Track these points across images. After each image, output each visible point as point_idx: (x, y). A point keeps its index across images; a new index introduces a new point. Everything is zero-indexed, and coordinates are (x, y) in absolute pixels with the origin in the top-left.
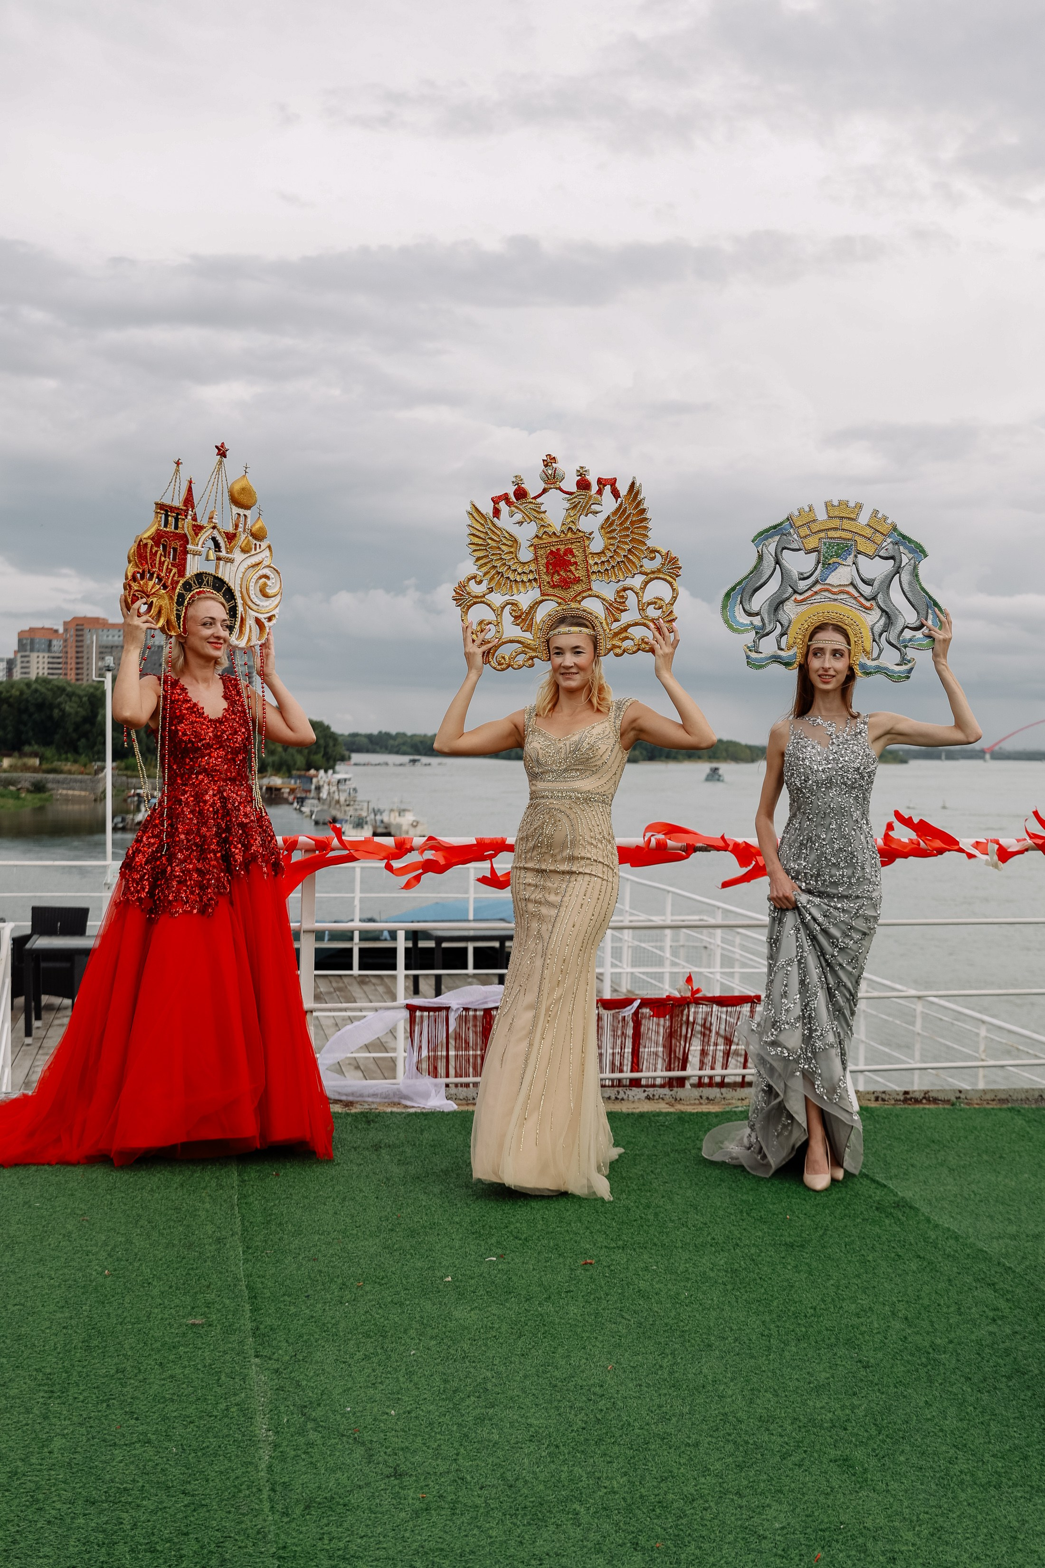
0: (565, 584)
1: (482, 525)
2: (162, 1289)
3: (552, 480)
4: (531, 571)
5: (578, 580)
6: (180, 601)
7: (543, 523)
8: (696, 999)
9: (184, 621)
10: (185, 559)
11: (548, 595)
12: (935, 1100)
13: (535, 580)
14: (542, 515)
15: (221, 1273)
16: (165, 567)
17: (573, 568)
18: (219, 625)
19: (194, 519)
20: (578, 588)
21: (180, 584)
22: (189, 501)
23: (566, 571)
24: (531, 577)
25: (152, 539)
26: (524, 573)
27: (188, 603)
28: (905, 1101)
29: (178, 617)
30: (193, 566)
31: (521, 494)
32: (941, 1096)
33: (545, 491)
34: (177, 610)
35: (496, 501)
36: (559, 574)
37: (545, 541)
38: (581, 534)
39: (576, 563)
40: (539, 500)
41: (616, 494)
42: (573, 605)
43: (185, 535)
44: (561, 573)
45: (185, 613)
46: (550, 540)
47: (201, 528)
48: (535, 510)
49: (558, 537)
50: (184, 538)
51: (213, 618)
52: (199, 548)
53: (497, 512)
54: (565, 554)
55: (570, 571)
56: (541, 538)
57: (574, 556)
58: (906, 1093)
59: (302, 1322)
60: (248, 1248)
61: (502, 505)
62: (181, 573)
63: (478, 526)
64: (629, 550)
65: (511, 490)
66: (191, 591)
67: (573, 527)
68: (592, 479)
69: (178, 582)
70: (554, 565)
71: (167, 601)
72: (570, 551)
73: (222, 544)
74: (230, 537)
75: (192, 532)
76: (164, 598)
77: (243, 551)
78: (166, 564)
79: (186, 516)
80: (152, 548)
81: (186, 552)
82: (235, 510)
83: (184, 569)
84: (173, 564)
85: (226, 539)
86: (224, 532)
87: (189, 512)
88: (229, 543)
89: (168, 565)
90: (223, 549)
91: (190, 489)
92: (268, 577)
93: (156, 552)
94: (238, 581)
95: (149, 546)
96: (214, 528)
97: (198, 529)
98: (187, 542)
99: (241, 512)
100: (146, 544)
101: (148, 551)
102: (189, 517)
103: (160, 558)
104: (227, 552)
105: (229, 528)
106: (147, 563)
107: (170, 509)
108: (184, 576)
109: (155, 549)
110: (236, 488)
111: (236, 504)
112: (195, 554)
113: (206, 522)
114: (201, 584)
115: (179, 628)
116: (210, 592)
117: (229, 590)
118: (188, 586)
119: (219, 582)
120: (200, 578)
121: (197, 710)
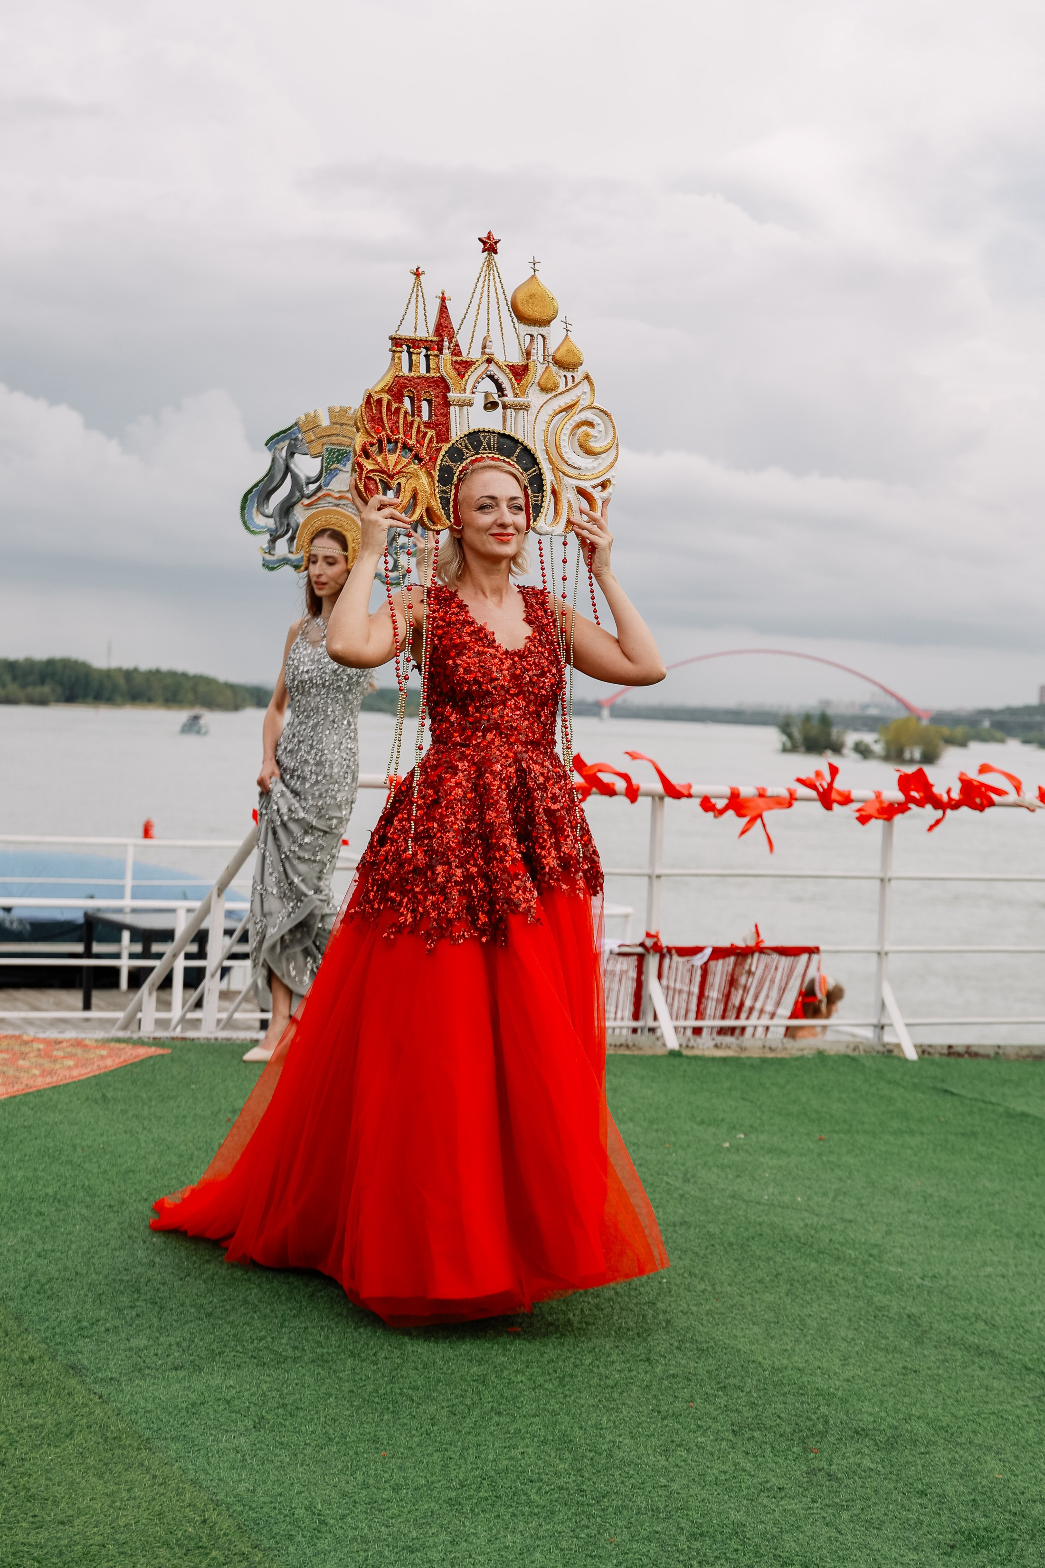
6: (446, 477)
8: (759, 949)
9: (455, 507)
10: (447, 415)
12: (976, 1055)
16: (414, 430)
18: (504, 506)
19: (456, 352)
21: (443, 453)
22: (443, 326)
25: (389, 391)
27: (459, 480)
28: (950, 1054)
29: (445, 501)
30: (460, 424)
32: (982, 1051)
34: (443, 492)
43: (442, 379)
45: (456, 494)
47: (468, 365)
50: (442, 384)
51: (492, 498)
52: (468, 395)
58: (950, 1047)
62: (443, 435)
66: (461, 460)
69: (438, 450)
71: (424, 479)
73: (506, 384)
74: (519, 372)
75: (454, 374)
76: (418, 477)
77: (544, 389)
78: (416, 425)
79: (440, 350)
80: (389, 404)
81: (447, 404)
82: (524, 329)
83: (448, 430)
84: (427, 425)
85: (511, 376)
86: (508, 366)
87: (446, 344)
88: (519, 381)
89: (419, 427)
90: (509, 391)
91: (443, 310)
92: (591, 424)
93: (398, 410)
94: (539, 436)
95: (385, 403)
96: (489, 361)
97: (463, 367)
98: (447, 389)
99: (535, 330)
100: (379, 401)
101: (384, 410)
102: (446, 351)
103: (405, 417)
104: (516, 395)
105: (516, 359)
106: (384, 428)
107: (413, 344)
108: (447, 440)
109: (395, 405)
110: (520, 296)
111: (522, 318)
112: (462, 404)
113: (475, 354)
114: (477, 449)
115: (448, 518)
116: (493, 459)
117: (526, 451)
118: (456, 454)
119: (508, 442)
120: (475, 438)
121: (482, 636)
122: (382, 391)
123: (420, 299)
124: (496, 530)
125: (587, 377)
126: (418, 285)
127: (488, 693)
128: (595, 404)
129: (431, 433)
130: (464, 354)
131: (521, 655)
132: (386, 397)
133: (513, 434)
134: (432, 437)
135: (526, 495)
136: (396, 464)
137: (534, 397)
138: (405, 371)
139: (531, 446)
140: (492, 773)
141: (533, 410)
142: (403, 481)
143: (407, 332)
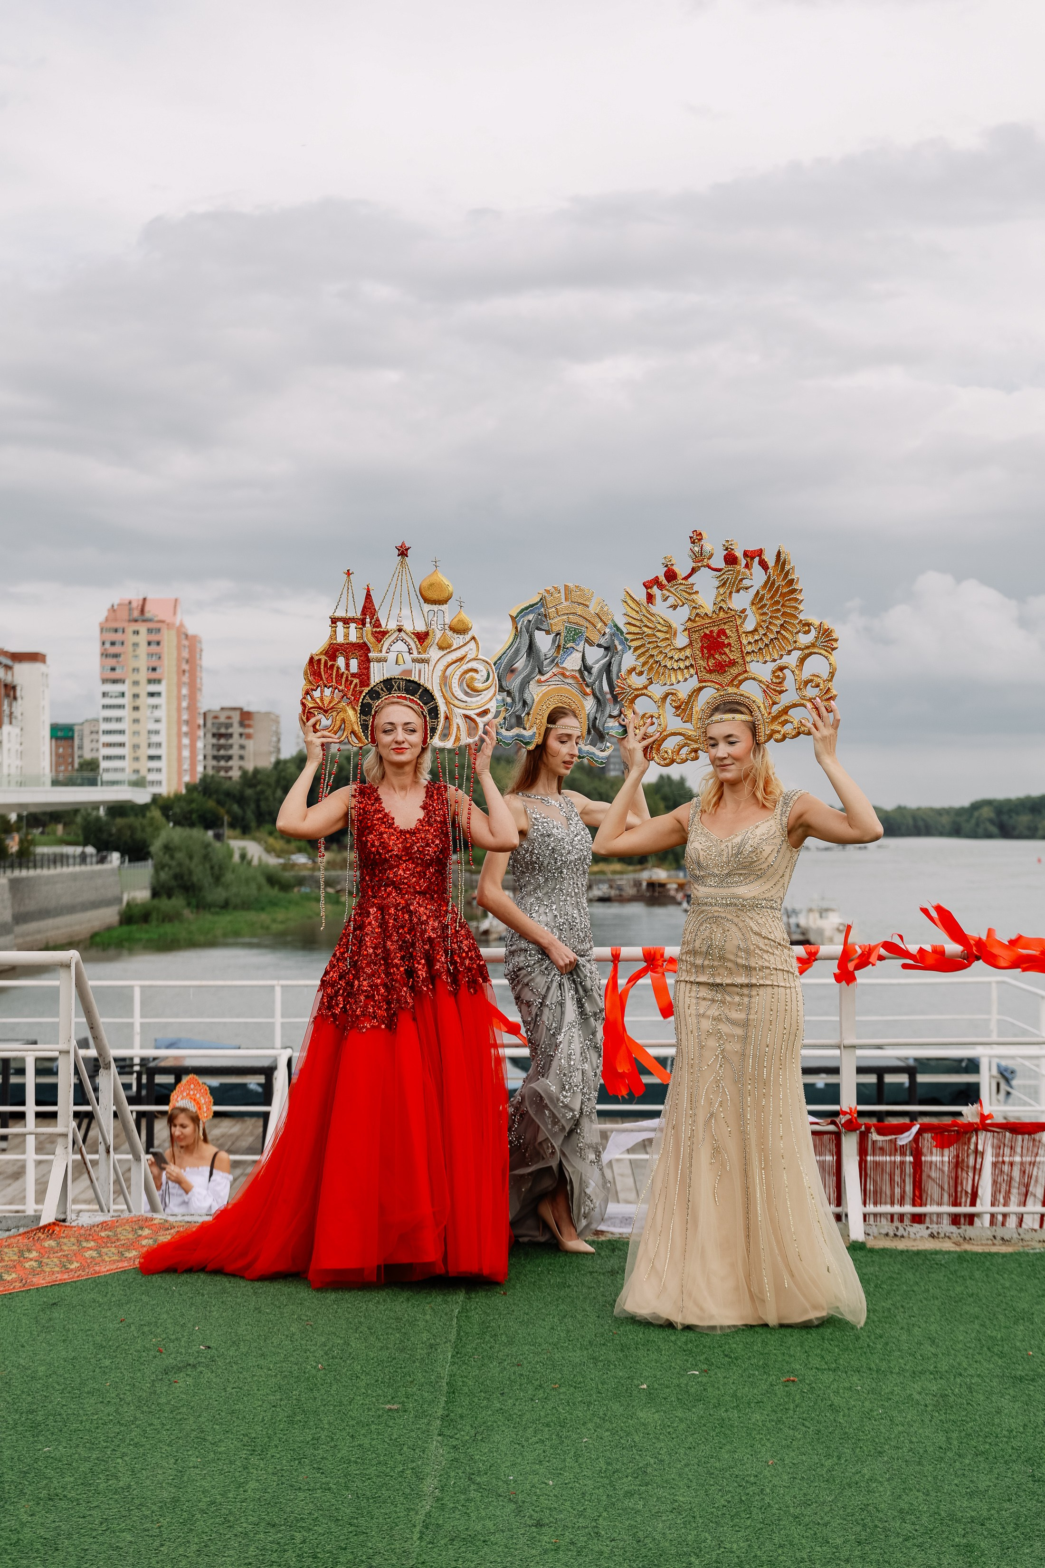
0: (721, 668)
1: (637, 612)
2: (368, 1382)
3: (700, 559)
4: (687, 657)
5: (733, 663)
6: (365, 710)
7: (694, 605)
9: (372, 731)
10: (368, 668)
11: (705, 681)
13: (692, 665)
14: (694, 597)
15: (426, 1372)
16: (344, 680)
17: (727, 650)
18: (400, 729)
19: (377, 624)
20: (734, 671)
22: (369, 608)
23: (721, 653)
24: (687, 663)
25: (326, 653)
26: (680, 659)
27: (376, 712)
29: (365, 727)
30: (377, 674)
31: (671, 576)
33: (694, 571)
35: (647, 585)
36: (715, 658)
37: (699, 624)
38: (733, 613)
39: (729, 644)
40: (691, 580)
41: (764, 565)
42: (731, 690)
43: (366, 644)
44: (716, 656)
45: (373, 722)
46: (704, 622)
47: (384, 633)
48: (686, 592)
49: (711, 618)
50: (365, 647)
51: (394, 724)
52: (384, 654)
53: (650, 598)
54: (719, 635)
55: (725, 653)
56: (694, 621)
57: (727, 637)
59: (490, 1412)
60: (457, 1353)
61: (655, 590)
62: (365, 682)
63: (634, 614)
64: (782, 625)
65: (661, 573)
67: (724, 606)
68: (739, 554)
69: (361, 692)
70: (709, 648)
71: (351, 712)
72: (722, 632)
73: (413, 645)
74: (422, 637)
75: (373, 640)
76: (346, 711)
77: (441, 648)
78: (345, 676)
79: (364, 624)
80: (326, 663)
81: (368, 661)
82: (427, 607)
83: (369, 678)
84: (354, 675)
85: (416, 640)
86: (413, 633)
87: (368, 620)
88: (421, 643)
89: (347, 677)
90: (415, 652)
91: (368, 596)
92: (476, 671)
93: (332, 666)
94: (436, 680)
95: (323, 662)
96: (400, 630)
97: (380, 635)
98: (369, 650)
99: (435, 608)
100: (319, 661)
101: (322, 667)
102: (368, 625)
103: (337, 671)
104: (419, 653)
105: (421, 628)
106: (322, 679)
107: (346, 621)
108: (368, 685)
109: (330, 663)
110: (425, 584)
111: (427, 601)
112: (379, 660)
113: (392, 625)
114: (390, 690)
115: (367, 738)
116: (399, 697)
117: (426, 691)
118: (374, 694)
119: (413, 685)
120: (388, 684)
121: (387, 820)
122: (321, 653)
123: (350, 590)
124: (394, 746)
125: (473, 638)
126: (349, 581)
127: (386, 860)
128: (480, 657)
129: (356, 681)
130: (383, 625)
131: (412, 833)
132: (323, 658)
133: (416, 679)
134: (356, 684)
135: (426, 721)
136: (330, 702)
137: (434, 653)
138: (340, 639)
139: (429, 687)
140: (390, 914)
141: (432, 663)
142: (335, 714)
143: (340, 613)
